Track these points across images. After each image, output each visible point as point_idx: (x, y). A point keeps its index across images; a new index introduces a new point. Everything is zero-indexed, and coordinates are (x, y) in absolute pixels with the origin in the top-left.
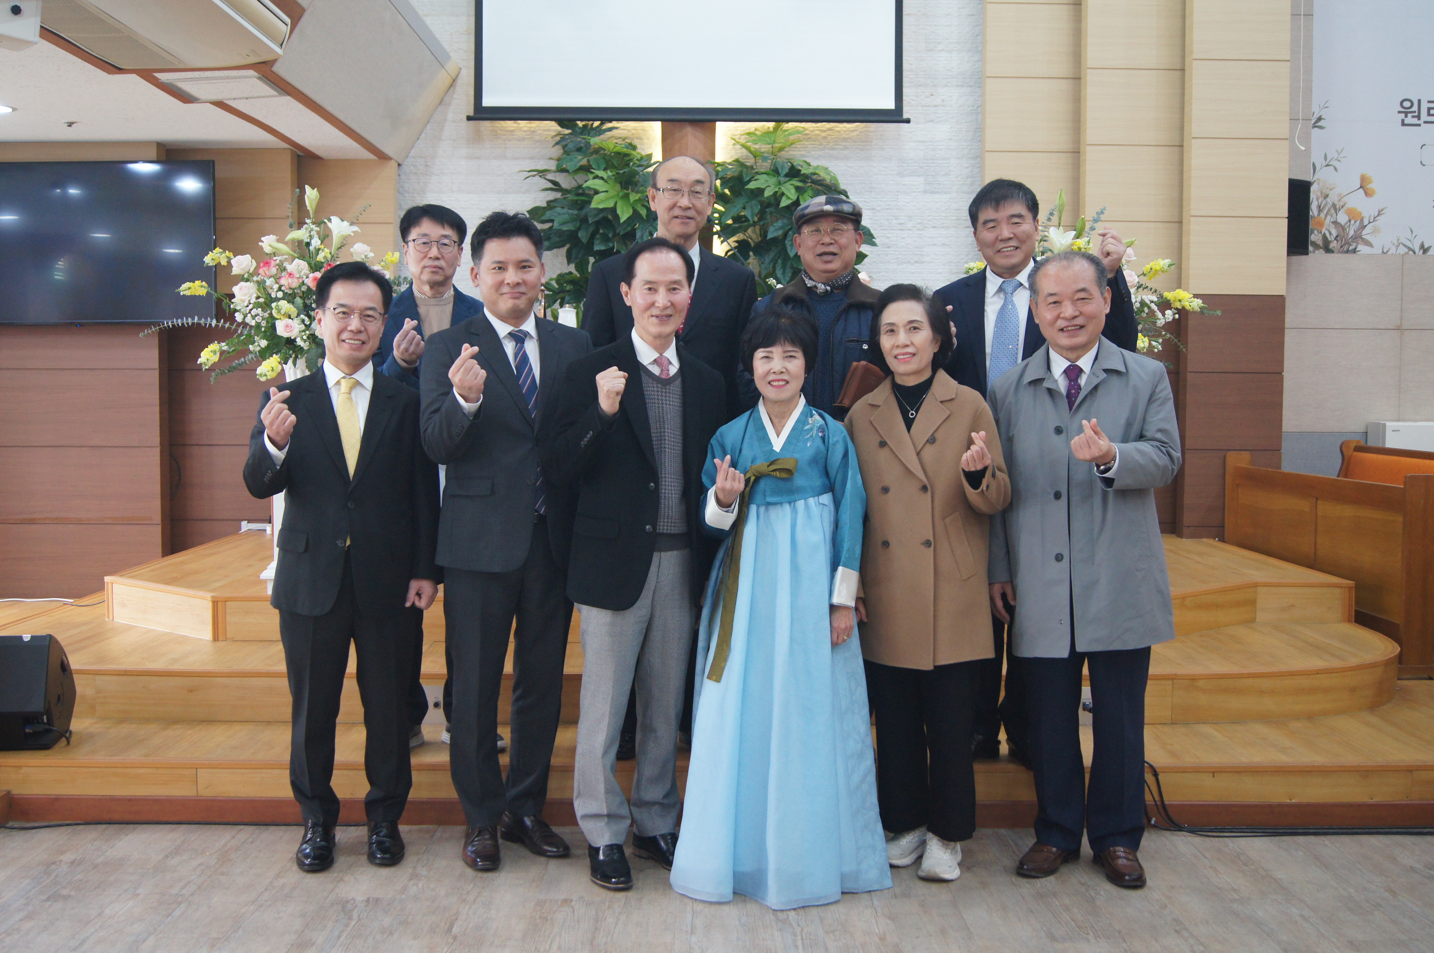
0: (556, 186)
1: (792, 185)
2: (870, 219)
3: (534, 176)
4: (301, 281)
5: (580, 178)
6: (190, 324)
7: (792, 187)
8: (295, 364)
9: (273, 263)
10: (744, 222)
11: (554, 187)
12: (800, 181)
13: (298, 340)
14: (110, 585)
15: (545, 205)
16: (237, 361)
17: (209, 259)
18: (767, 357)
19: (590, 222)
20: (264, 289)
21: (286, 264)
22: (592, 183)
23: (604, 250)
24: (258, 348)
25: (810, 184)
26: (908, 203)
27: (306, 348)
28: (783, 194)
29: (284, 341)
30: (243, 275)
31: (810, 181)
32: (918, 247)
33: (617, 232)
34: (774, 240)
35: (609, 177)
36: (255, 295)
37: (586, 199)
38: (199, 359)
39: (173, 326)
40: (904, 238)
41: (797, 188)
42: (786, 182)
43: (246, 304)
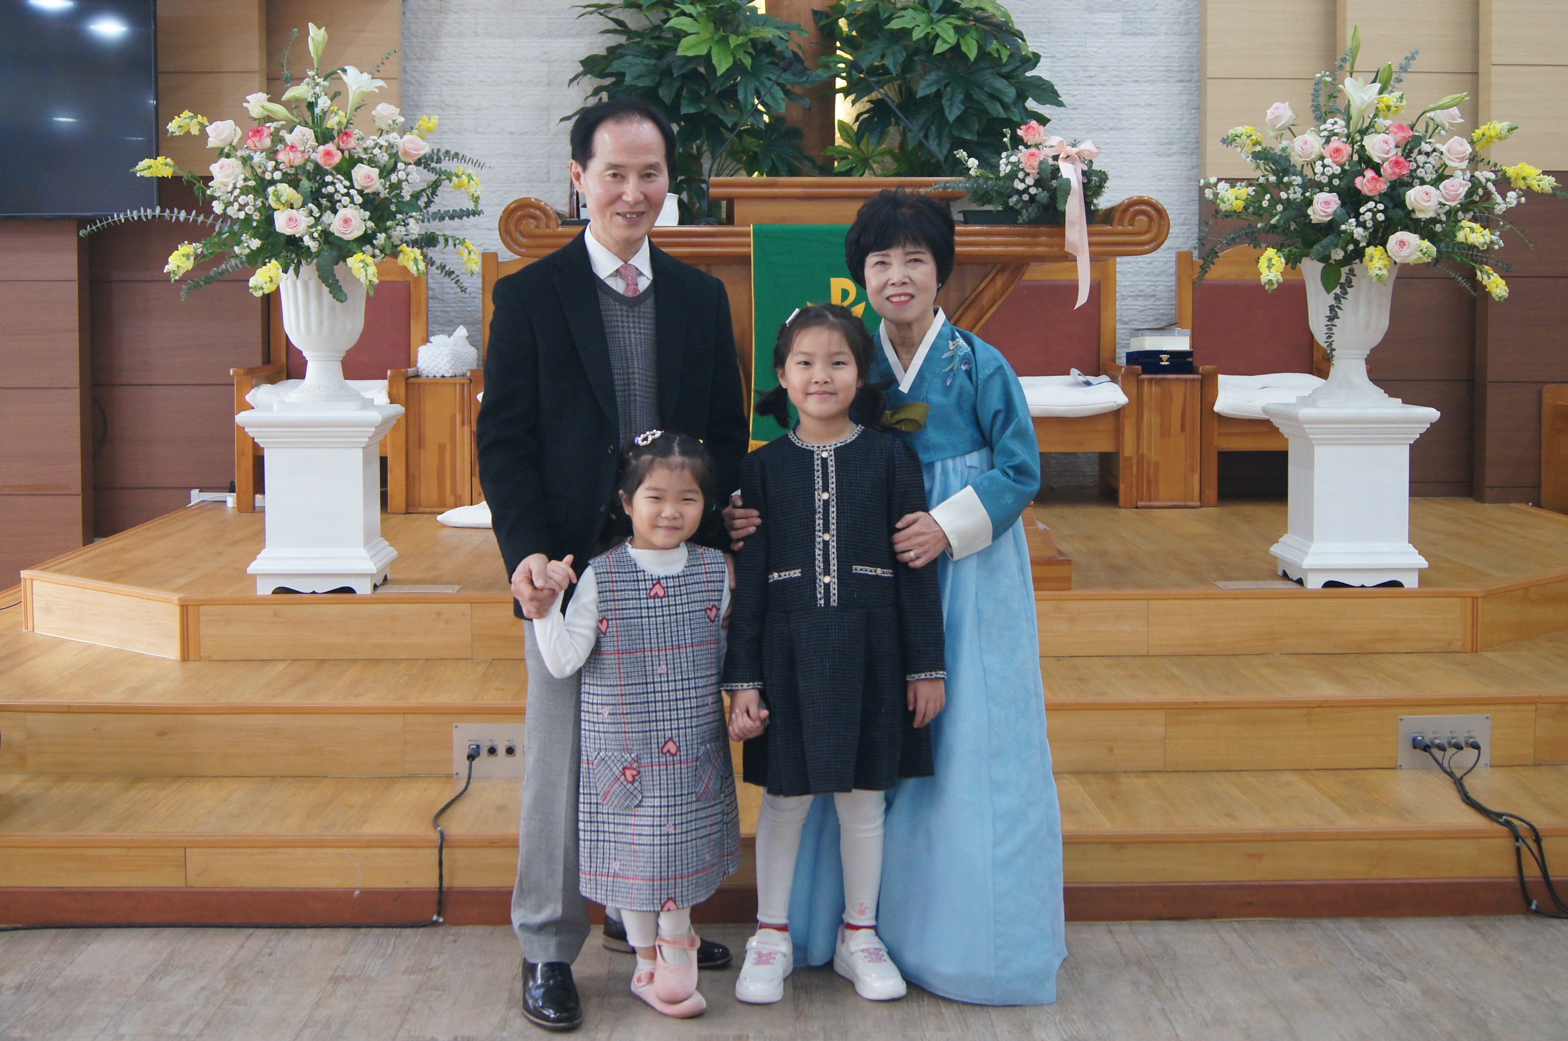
0: (621, 27)
1: (949, 23)
2: (1050, 71)
3: (591, 13)
4: (307, 157)
5: (656, 17)
6: (149, 217)
7: (950, 26)
8: (297, 272)
9: (266, 132)
10: (881, 75)
11: (620, 28)
12: (959, 18)
13: (306, 239)
14: (28, 582)
15: (604, 53)
16: (215, 269)
17: (173, 127)
18: (882, 263)
19: (675, 76)
20: (252, 167)
21: (283, 133)
22: (677, 22)
23: (693, 114)
24: (247, 251)
25: (972, 23)
26: (1099, 48)
27: (314, 250)
28: (937, 36)
29: (283, 239)
30: (223, 149)
31: (972, 18)
32: (1114, 109)
33: (712, 89)
34: (925, 98)
35: (699, 13)
36: (243, 176)
37: (666, 43)
38: (167, 267)
39: (127, 219)
40: (1095, 97)
41: (957, 29)
42: (940, 20)
43: (230, 189)
